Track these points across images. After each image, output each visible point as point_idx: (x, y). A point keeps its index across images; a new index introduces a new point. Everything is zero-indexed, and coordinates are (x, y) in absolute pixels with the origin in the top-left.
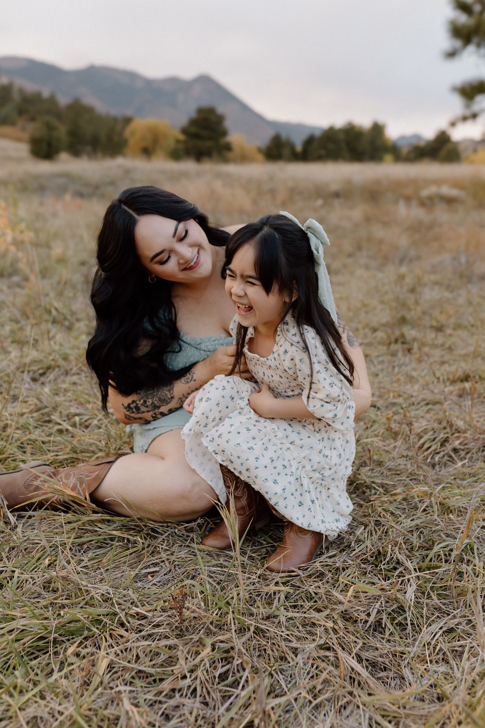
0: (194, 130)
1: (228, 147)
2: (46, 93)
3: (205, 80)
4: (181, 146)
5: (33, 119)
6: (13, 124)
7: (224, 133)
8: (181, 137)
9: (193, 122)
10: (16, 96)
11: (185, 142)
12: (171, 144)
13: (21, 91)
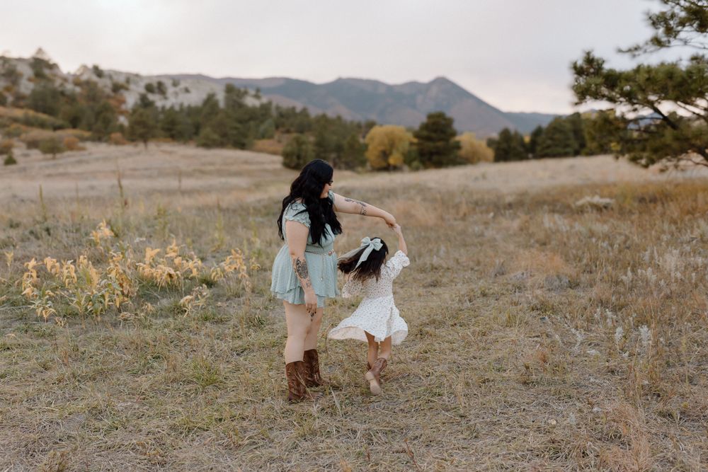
0: (425, 133)
1: (458, 146)
2: (299, 109)
3: (442, 82)
4: (414, 148)
5: (288, 132)
6: (271, 137)
7: (454, 134)
8: (415, 140)
9: (425, 127)
10: (274, 113)
11: (418, 144)
12: (405, 146)
13: (278, 108)
